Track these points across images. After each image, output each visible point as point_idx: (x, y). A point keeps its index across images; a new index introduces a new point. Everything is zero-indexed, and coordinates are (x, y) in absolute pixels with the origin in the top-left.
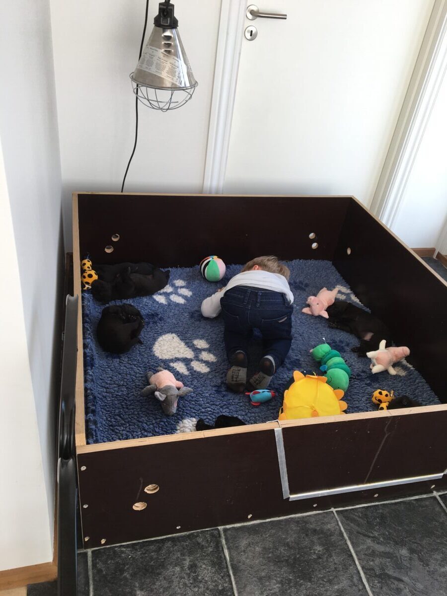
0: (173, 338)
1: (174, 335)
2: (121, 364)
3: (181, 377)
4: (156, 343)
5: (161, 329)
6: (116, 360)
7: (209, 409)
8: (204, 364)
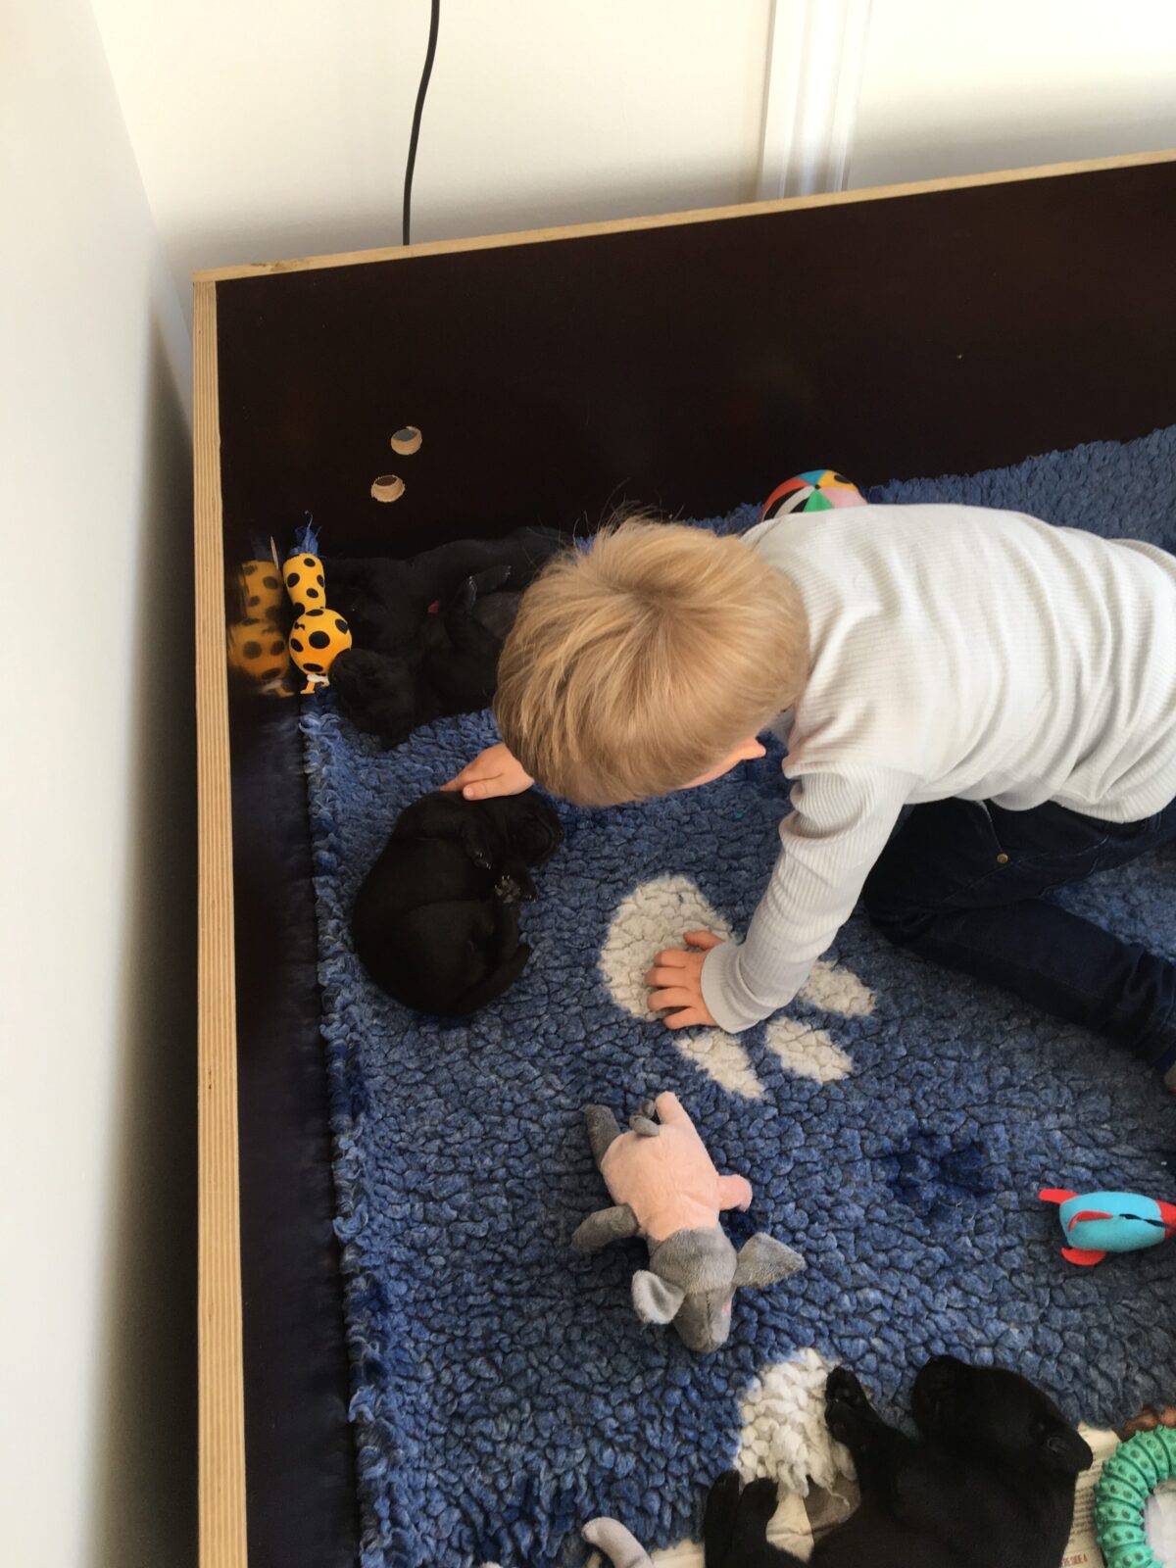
0: (681, 900)
1: (682, 882)
2: (476, 1058)
3: (734, 1117)
4: (613, 930)
5: (628, 857)
6: (454, 1034)
7: (873, 1296)
8: (823, 1035)
